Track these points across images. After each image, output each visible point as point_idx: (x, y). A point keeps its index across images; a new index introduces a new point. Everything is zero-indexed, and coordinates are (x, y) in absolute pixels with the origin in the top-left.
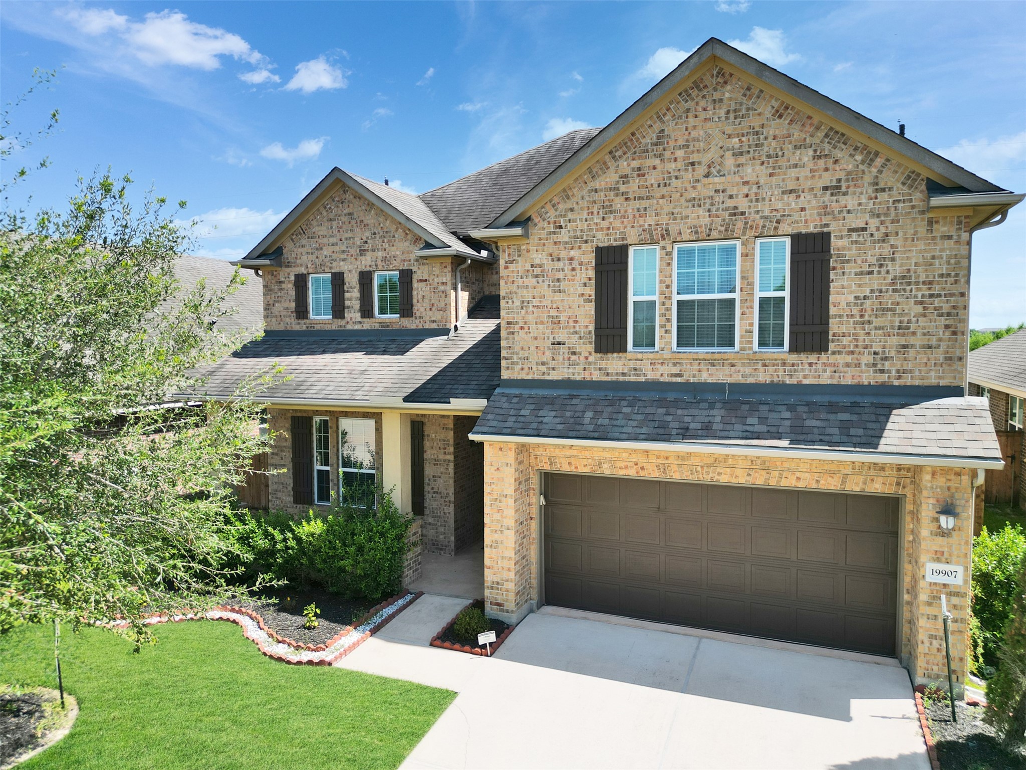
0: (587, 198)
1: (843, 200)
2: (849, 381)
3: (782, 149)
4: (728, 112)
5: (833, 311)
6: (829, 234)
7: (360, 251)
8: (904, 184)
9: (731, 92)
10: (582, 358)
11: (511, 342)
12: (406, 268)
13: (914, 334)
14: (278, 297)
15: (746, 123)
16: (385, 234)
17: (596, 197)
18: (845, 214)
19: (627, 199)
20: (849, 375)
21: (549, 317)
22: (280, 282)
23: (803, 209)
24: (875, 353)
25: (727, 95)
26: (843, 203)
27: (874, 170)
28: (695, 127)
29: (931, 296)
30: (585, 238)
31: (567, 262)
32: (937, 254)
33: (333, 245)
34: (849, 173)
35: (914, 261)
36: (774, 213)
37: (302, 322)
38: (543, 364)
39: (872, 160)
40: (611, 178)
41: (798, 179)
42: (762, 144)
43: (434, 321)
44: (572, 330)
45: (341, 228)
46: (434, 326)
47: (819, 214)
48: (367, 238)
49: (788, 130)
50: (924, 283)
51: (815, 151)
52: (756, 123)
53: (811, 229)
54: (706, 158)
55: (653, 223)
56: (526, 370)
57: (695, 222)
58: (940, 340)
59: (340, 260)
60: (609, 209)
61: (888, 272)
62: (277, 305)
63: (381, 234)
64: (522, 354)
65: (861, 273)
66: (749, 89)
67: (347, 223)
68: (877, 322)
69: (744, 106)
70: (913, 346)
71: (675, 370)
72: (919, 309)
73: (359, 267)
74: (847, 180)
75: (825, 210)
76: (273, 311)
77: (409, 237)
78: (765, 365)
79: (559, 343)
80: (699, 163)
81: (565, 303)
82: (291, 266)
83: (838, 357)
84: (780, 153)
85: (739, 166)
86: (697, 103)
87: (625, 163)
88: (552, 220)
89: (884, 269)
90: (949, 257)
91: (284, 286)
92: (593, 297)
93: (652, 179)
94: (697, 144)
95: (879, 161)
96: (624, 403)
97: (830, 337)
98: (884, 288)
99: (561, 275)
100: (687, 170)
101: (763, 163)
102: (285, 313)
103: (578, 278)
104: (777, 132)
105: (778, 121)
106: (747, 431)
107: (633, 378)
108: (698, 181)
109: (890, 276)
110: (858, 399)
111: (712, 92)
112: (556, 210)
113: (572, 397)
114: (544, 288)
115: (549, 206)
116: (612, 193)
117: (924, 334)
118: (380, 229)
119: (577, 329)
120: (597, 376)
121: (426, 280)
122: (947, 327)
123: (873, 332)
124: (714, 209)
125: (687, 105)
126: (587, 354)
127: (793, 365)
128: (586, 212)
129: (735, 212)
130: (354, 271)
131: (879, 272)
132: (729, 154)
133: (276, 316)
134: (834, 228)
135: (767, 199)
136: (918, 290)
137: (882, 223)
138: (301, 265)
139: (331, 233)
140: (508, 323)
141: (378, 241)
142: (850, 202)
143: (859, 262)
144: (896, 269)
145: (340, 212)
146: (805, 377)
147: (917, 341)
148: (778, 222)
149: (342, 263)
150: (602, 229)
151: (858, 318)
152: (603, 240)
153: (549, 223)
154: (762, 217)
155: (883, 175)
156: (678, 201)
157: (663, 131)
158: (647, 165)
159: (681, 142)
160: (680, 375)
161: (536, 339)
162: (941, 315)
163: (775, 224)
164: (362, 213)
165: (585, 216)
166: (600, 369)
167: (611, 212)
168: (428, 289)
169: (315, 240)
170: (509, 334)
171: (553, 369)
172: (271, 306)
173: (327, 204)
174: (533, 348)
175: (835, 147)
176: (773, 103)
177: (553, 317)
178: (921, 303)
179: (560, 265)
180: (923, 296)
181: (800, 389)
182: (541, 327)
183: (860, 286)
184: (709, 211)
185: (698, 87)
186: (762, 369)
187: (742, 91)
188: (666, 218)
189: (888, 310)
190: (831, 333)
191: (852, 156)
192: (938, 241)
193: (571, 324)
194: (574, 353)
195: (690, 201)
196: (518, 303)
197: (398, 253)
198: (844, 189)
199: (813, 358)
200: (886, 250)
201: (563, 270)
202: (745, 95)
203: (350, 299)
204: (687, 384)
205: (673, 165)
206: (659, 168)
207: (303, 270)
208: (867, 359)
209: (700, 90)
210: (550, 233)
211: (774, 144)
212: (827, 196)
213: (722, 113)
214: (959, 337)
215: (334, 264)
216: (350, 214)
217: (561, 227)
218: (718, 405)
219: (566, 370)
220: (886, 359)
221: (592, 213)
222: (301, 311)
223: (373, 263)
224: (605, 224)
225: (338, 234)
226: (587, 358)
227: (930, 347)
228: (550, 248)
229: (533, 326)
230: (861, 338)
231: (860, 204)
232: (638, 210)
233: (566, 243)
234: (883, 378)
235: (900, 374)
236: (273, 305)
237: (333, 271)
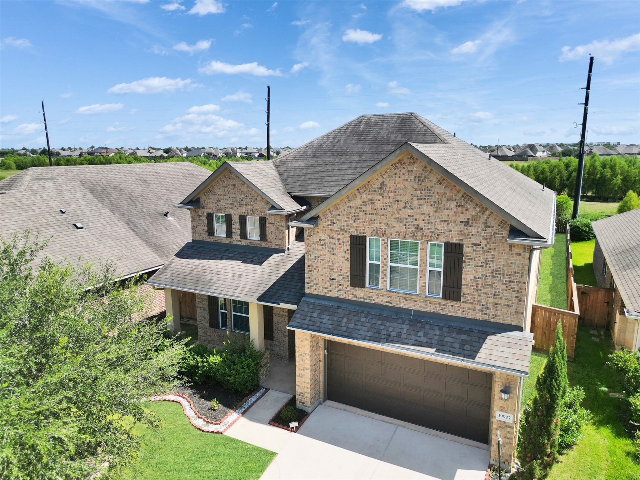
0: (347, 211)
1: (470, 229)
2: (470, 316)
3: (441, 200)
4: (415, 177)
5: (463, 282)
6: (463, 245)
7: (239, 205)
8: (499, 225)
9: (416, 167)
10: (344, 288)
11: (310, 275)
12: (263, 216)
13: (501, 298)
14: (199, 223)
15: (424, 184)
16: (252, 197)
17: (351, 210)
18: (471, 236)
19: (365, 213)
20: (470, 314)
21: (328, 265)
22: (200, 216)
23: (450, 231)
24: (483, 305)
25: (415, 169)
26: (470, 230)
27: (485, 217)
28: (399, 183)
29: (510, 281)
30: (345, 230)
31: (337, 240)
32: (513, 262)
33: (225, 200)
34: (473, 216)
35: (502, 263)
36: (437, 231)
37: (211, 237)
38: (325, 288)
39: (484, 211)
40: (357, 202)
41: (448, 216)
42: (432, 196)
43: (277, 245)
44: (339, 274)
45: (229, 191)
46: (277, 247)
47: (458, 234)
48: (243, 198)
49: (444, 191)
50: (507, 275)
51: (457, 203)
52: (429, 185)
53: (454, 241)
54: (404, 199)
55: (378, 227)
56: (317, 290)
57: (399, 230)
58: (513, 303)
59: (229, 208)
60: (357, 218)
61: (490, 267)
62: (198, 227)
63: (250, 197)
64: (315, 281)
65: (478, 266)
66: (425, 167)
67: (232, 189)
68: (484, 290)
69: (423, 176)
70: (500, 304)
71: (388, 300)
72: (504, 287)
73: (239, 213)
74: (472, 220)
75: (461, 233)
76: (196, 230)
77: (264, 202)
78: (430, 303)
79: (333, 279)
80: (401, 201)
81: (336, 260)
82: (205, 208)
83: (465, 304)
84: (440, 202)
85: (420, 205)
86: (400, 171)
87: (365, 196)
88: (330, 219)
89: (488, 266)
90: (519, 264)
91: (201, 218)
92: (349, 259)
93: (378, 205)
94: (400, 191)
95: (487, 213)
96: (363, 315)
97: (462, 295)
98: (488, 275)
99: (334, 246)
100: (395, 203)
101: (432, 205)
102: (202, 232)
103: (342, 249)
104: (439, 191)
105: (439, 185)
106: (417, 340)
107: (368, 301)
108: (400, 210)
109: (491, 269)
110: (473, 327)
111: (407, 166)
112: (331, 214)
113: (339, 307)
114: (326, 251)
115: (328, 212)
116: (359, 210)
117: (506, 299)
118: (249, 195)
119: (342, 273)
120: (351, 298)
121: (273, 224)
122: (517, 297)
123: (482, 295)
124: (407, 224)
125: (395, 171)
126: (347, 286)
127: (444, 305)
128: (346, 217)
129: (418, 228)
130: (236, 215)
131: (486, 267)
132: (415, 198)
133: (198, 233)
134: (465, 242)
135: (433, 223)
136: (504, 278)
137: (488, 243)
138: (210, 208)
139: (224, 194)
140: (309, 266)
141: (249, 201)
142: (473, 230)
143: (477, 260)
144: (494, 266)
145: (229, 183)
146: (449, 312)
147: (503, 302)
148: (438, 235)
149: (230, 210)
150: (354, 227)
151: (475, 287)
152: (354, 232)
153: (328, 220)
154: (431, 232)
155: (489, 220)
156: (390, 218)
157: (383, 182)
158: (376, 198)
159: (392, 189)
160: (391, 303)
161: (322, 275)
162: (514, 291)
163: (437, 236)
164: (240, 186)
165: (345, 219)
166: (353, 294)
167: (358, 219)
168: (274, 228)
169: (217, 196)
170: (309, 271)
171: (330, 291)
172: (195, 228)
174: (320, 280)
175: (466, 203)
176: (437, 176)
177: (330, 266)
178: (505, 284)
179: (334, 241)
180: (506, 281)
181: (447, 318)
182: (324, 270)
183: (477, 272)
184: (405, 225)
185: (401, 163)
186: (429, 305)
187: (422, 168)
188: (385, 225)
189: (490, 285)
190: (462, 293)
191: (475, 208)
192: (514, 255)
193: (339, 270)
194: (340, 285)
195: (396, 219)
196: (313, 257)
197: (259, 208)
198: (470, 223)
199: (453, 303)
200: (490, 257)
201: (335, 244)
202: (424, 170)
203: (235, 229)
204: (394, 307)
205: (388, 200)
206: (381, 200)
207: (211, 211)
208: (479, 307)
209: (402, 165)
210: (329, 225)
211: (437, 196)
212: (462, 226)
213: (412, 177)
214: (522, 303)
215: (227, 210)
216: (234, 185)
217: (334, 223)
218: (407, 322)
219: (336, 292)
220: (487, 308)
221: (349, 218)
222: (211, 232)
223: (246, 212)
224: (355, 224)
225: (228, 195)
226: (346, 288)
227: (508, 306)
228: (329, 232)
229: (321, 269)
230: (476, 297)
231: (478, 232)
232: (371, 220)
233: (336, 231)
234: (486, 317)
235: (494, 316)
236: (196, 227)
237: (226, 213)
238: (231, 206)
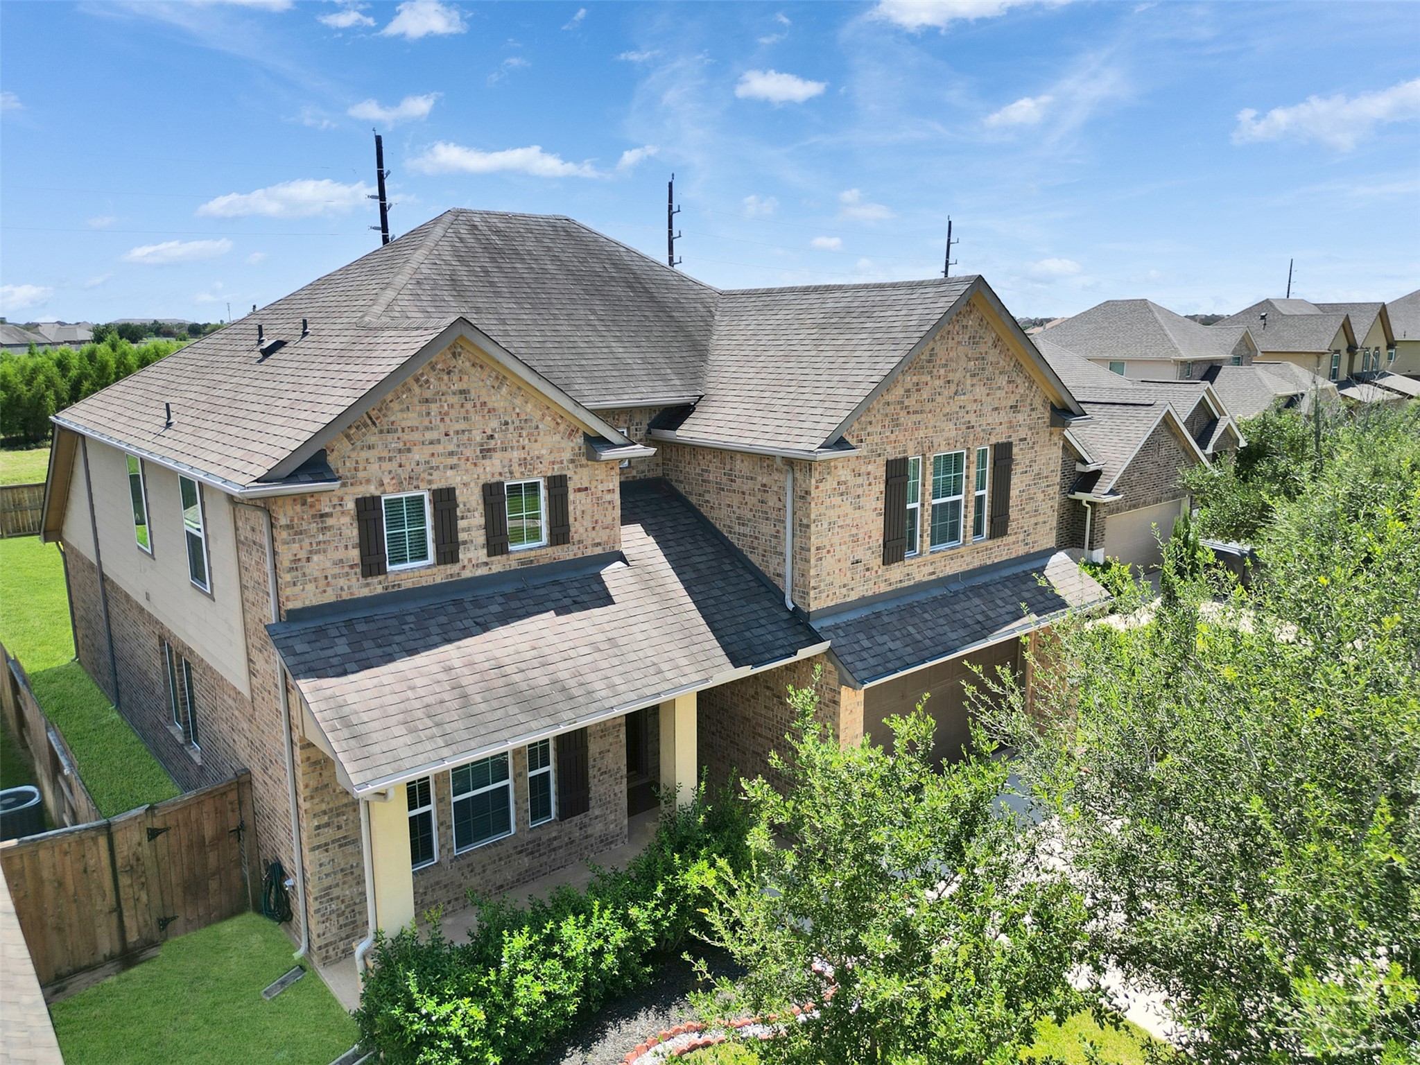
0: (882, 411)
1: (1018, 417)
2: (1013, 555)
3: (994, 374)
4: (971, 337)
5: (1011, 502)
6: (1012, 443)
7: (481, 451)
8: (1042, 405)
9: (973, 319)
10: (873, 573)
11: (818, 568)
12: (557, 473)
13: (1040, 514)
14: (319, 543)
15: (979, 348)
16: (523, 424)
17: (888, 410)
18: (1018, 428)
19: (908, 412)
20: (1014, 550)
21: (849, 536)
22: (322, 516)
23: (1001, 424)
24: (1025, 532)
25: (971, 322)
26: (1018, 419)
27: (1032, 394)
28: (952, 348)
29: (1048, 486)
30: (878, 452)
31: (865, 477)
32: (1051, 456)
33: (431, 443)
34: (1021, 396)
35: (1043, 462)
36: (988, 426)
37: (374, 580)
38: (844, 586)
39: (1031, 387)
40: (900, 391)
41: (1000, 399)
42: (986, 368)
43: (598, 544)
44: (866, 546)
45: (447, 414)
46: (599, 550)
47: (1008, 428)
48: (494, 430)
49: (998, 358)
51: (1009, 377)
52: (984, 349)
53: (1003, 440)
54: (957, 377)
55: (923, 436)
56: (830, 596)
57: (948, 435)
58: (1049, 517)
59: (445, 467)
60: (896, 423)
61: (1033, 471)
62: (315, 558)
63: (517, 423)
64: (829, 579)
65: (1023, 472)
66: (982, 320)
67: (457, 407)
68: (1027, 508)
69: (979, 334)
70: (1039, 523)
71: (930, 569)
72: (1043, 496)
73: (482, 477)
74: (1021, 401)
75: (1010, 424)
76: (307, 571)
77: (562, 427)
78: (977, 553)
79: (856, 562)
80: (953, 381)
81: (862, 520)
83: (1011, 537)
84: (993, 377)
85: (973, 385)
86: (954, 327)
87: (909, 378)
89: (1031, 469)
90: (1055, 458)
91: (330, 522)
92: (883, 510)
93: (925, 394)
94: (953, 364)
97: (1009, 524)
98: (1031, 483)
99: (860, 491)
100: (946, 387)
101: (985, 384)
102: (337, 570)
103: (873, 493)
104: (994, 358)
105: (995, 349)
107: (905, 584)
108: (951, 398)
109: (1033, 474)
111: (962, 318)
113: (877, 615)
114: (846, 506)
116: (899, 407)
118: (514, 416)
119: (870, 544)
120: (884, 588)
121: (586, 489)
122: (1051, 507)
123: (1025, 516)
124: (959, 422)
126: (876, 568)
127: (988, 550)
128: (880, 425)
130: (472, 485)
131: (1029, 471)
132: (969, 374)
133: (316, 580)
134: (1014, 438)
136: (1043, 482)
137: (1033, 434)
138: (368, 481)
139: (426, 423)
140: (817, 549)
141: (512, 436)
142: (1021, 418)
143: (1023, 464)
144: (1036, 468)
145: (444, 388)
146: (996, 557)
147: (1041, 519)
149: (450, 473)
150: (891, 442)
151: (1020, 507)
152: (893, 454)
154: (982, 430)
155: (1035, 397)
156: (940, 415)
158: (923, 380)
159: (944, 361)
160: (934, 573)
161: (839, 561)
164: (484, 392)
165: (879, 429)
166: (885, 581)
167: (897, 425)
168: (589, 500)
169: (396, 435)
170: (816, 560)
171: (852, 589)
172: (303, 563)
173: (422, 375)
174: (837, 572)
175: (1017, 375)
176: (993, 334)
177: (853, 535)
179: (861, 480)
182: (843, 547)
183: (1022, 482)
184: (955, 424)
186: (977, 556)
189: (1031, 498)
190: (1009, 520)
191: (1024, 382)
192: (1052, 447)
193: (866, 540)
194: (868, 570)
195: (946, 415)
197: (544, 452)
198: (1019, 408)
199: (1000, 541)
200: (1033, 454)
201: (862, 486)
202: (979, 325)
203: (468, 529)
204: (940, 579)
205: (939, 382)
206: (930, 383)
207: (372, 490)
208: (1021, 537)
211: (992, 368)
212: (1012, 413)
213: (967, 338)
214: (1055, 513)
215: (436, 475)
216: (462, 392)
217: (862, 441)
219: (861, 588)
220: (1029, 535)
221: (885, 426)
222: (372, 561)
223: (506, 470)
224: (893, 437)
225: (442, 425)
226: (877, 572)
227: (1045, 523)
228: (852, 464)
229: (837, 548)
230: (1020, 522)
231: (1025, 420)
232: (915, 423)
233: (865, 457)
234: (1027, 549)
235: (1034, 544)
236: (308, 560)
237: (434, 487)
238: (454, 460)
